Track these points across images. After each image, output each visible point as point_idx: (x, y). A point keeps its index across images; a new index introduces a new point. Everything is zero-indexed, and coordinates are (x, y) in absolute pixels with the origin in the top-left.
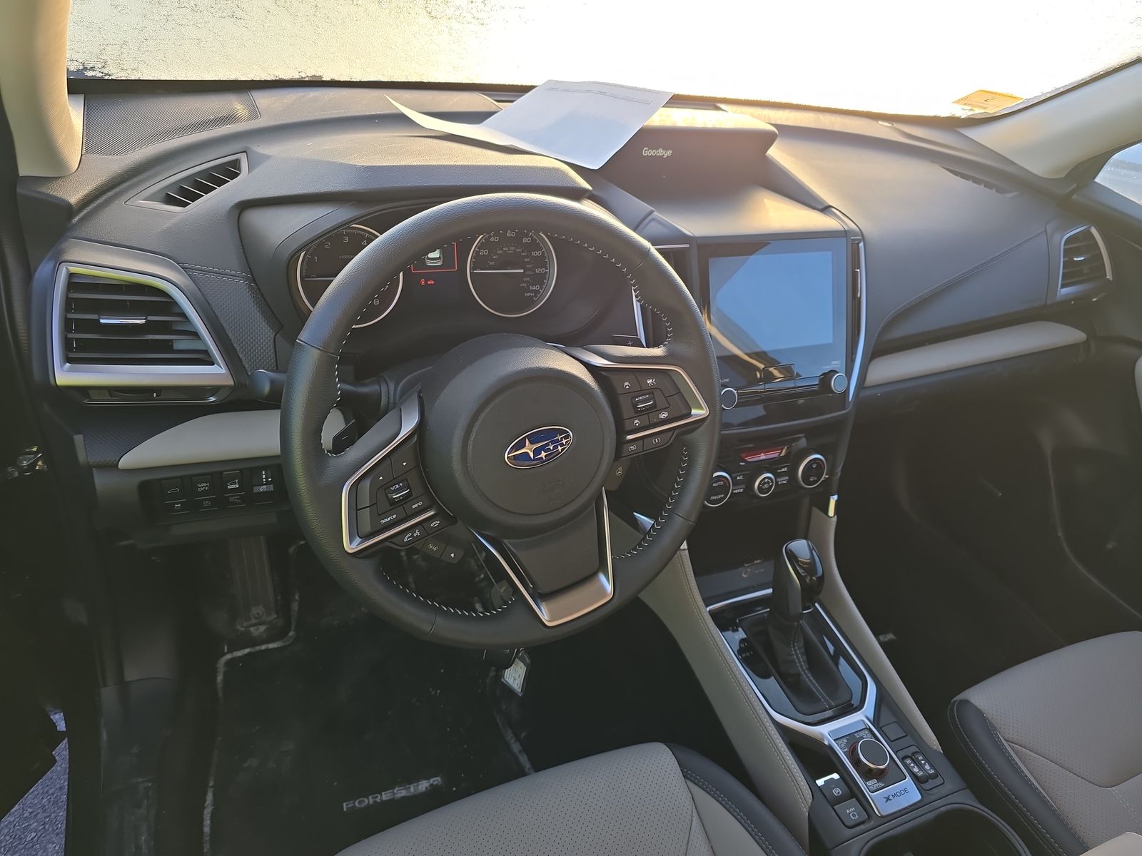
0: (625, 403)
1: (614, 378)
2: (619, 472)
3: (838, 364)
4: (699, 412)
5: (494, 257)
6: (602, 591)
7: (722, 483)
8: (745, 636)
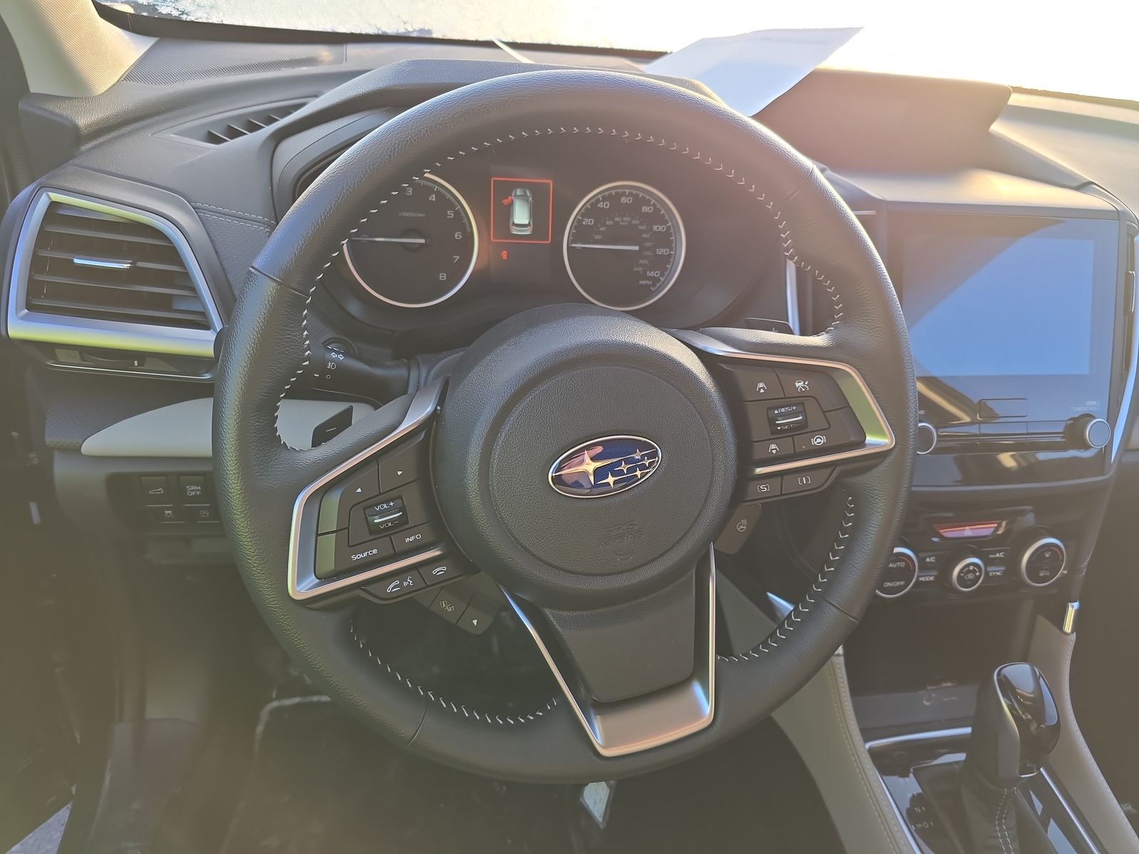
0: (756, 417)
1: (741, 375)
2: (742, 526)
3: (1097, 404)
4: (879, 440)
5: (601, 229)
6: (696, 712)
7: (902, 564)
8: (920, 791)
